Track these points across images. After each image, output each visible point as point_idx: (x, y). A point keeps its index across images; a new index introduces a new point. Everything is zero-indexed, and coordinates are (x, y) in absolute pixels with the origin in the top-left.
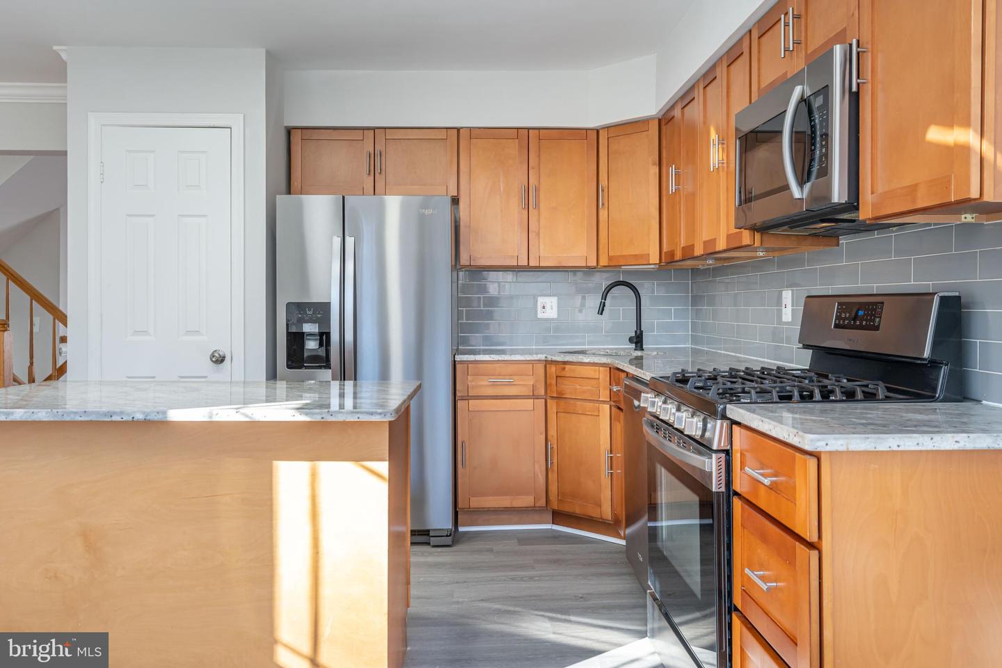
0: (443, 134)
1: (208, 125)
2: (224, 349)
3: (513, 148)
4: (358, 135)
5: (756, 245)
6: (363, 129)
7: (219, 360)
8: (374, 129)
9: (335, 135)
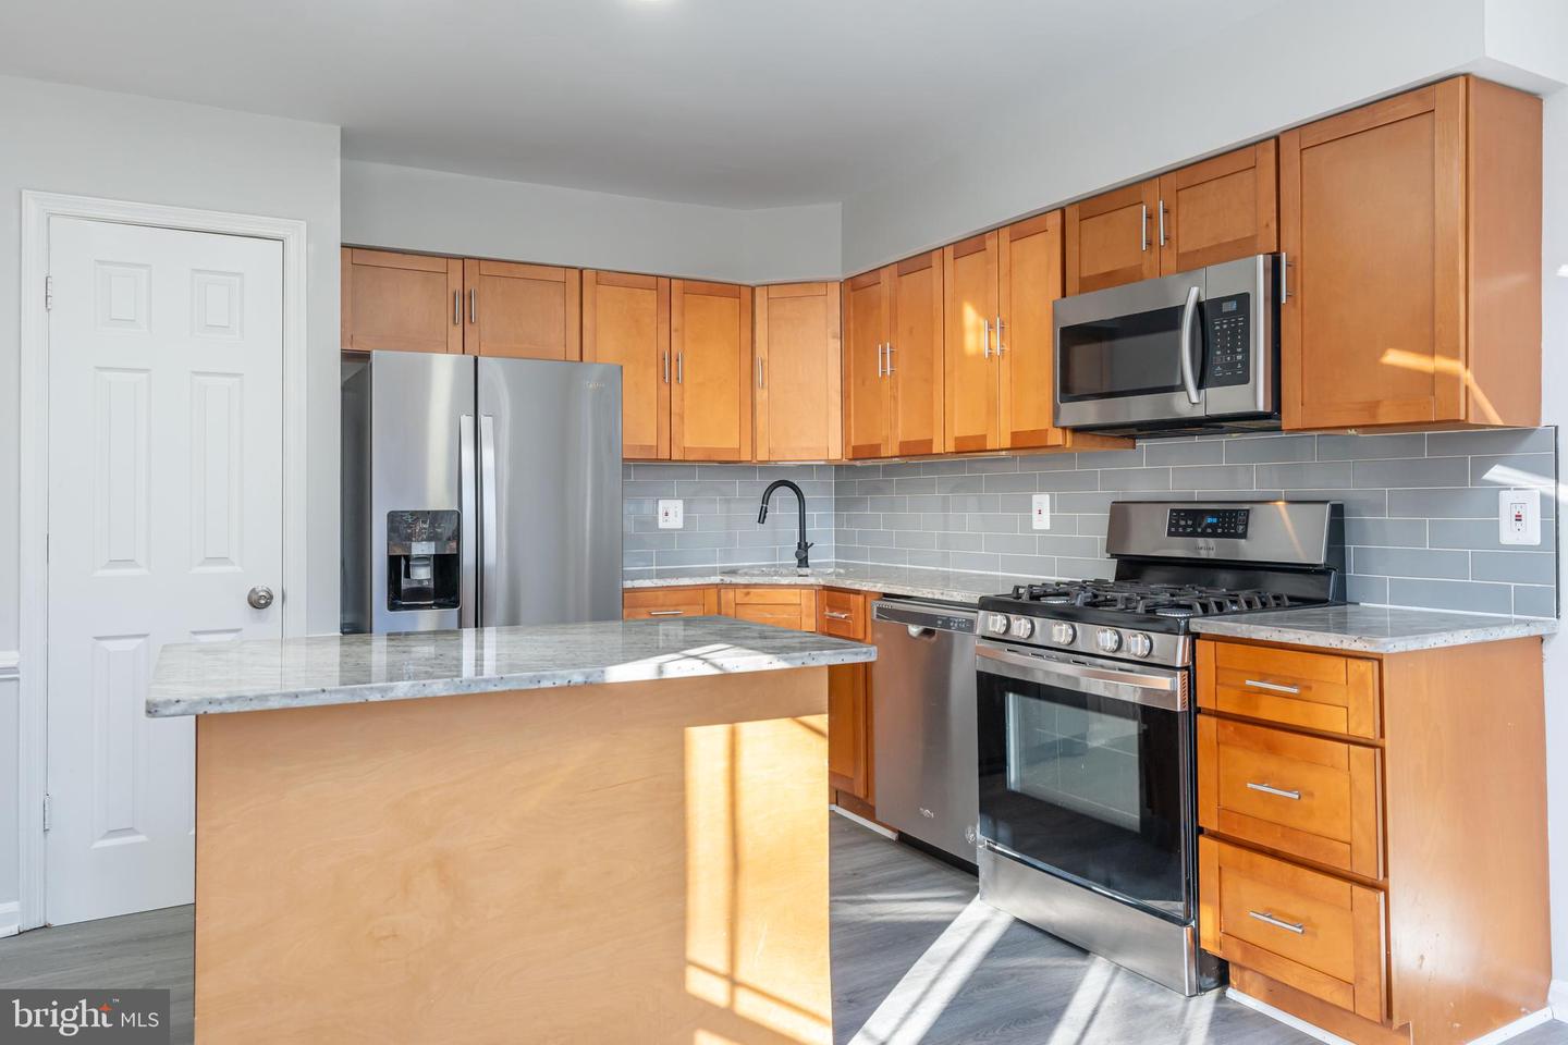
0: (559, 275)
1: (240, 232)
2: (261, 586)
3: (649, 300)
4: (440, 265)
5: (1068, 446)
6: (448, 257)
7: (259, 602)
8: (463, 259)
9: (407, 262)
